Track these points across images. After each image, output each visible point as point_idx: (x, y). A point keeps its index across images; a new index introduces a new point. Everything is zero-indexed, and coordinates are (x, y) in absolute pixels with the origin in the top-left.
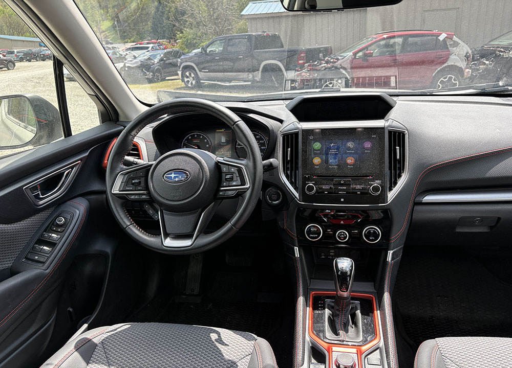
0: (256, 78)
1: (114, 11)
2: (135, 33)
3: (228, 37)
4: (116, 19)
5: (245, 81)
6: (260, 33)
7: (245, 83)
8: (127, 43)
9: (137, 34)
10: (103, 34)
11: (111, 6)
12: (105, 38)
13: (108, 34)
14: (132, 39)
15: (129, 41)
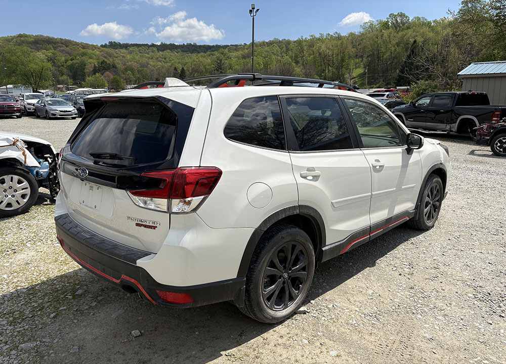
0: (452, 129)
1: (368, 60)
2: (381, 80)
3: (435, 94)
4: (367, 67)
5: (443, 131)
6: (467, 92)
7: (442, 133)
8: (372, 88)
9: (383, 81)
10: (353, 80)
11: (366, 56)
12: (354, 83)
13: (357, 80)
14: (378, 85)
15: (375, 86)
